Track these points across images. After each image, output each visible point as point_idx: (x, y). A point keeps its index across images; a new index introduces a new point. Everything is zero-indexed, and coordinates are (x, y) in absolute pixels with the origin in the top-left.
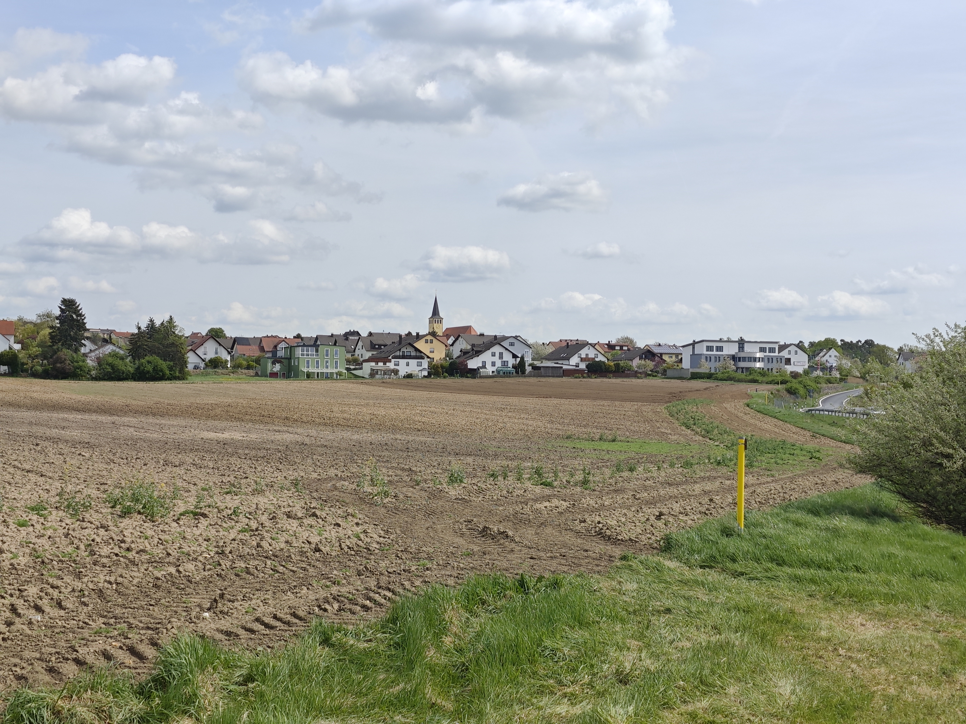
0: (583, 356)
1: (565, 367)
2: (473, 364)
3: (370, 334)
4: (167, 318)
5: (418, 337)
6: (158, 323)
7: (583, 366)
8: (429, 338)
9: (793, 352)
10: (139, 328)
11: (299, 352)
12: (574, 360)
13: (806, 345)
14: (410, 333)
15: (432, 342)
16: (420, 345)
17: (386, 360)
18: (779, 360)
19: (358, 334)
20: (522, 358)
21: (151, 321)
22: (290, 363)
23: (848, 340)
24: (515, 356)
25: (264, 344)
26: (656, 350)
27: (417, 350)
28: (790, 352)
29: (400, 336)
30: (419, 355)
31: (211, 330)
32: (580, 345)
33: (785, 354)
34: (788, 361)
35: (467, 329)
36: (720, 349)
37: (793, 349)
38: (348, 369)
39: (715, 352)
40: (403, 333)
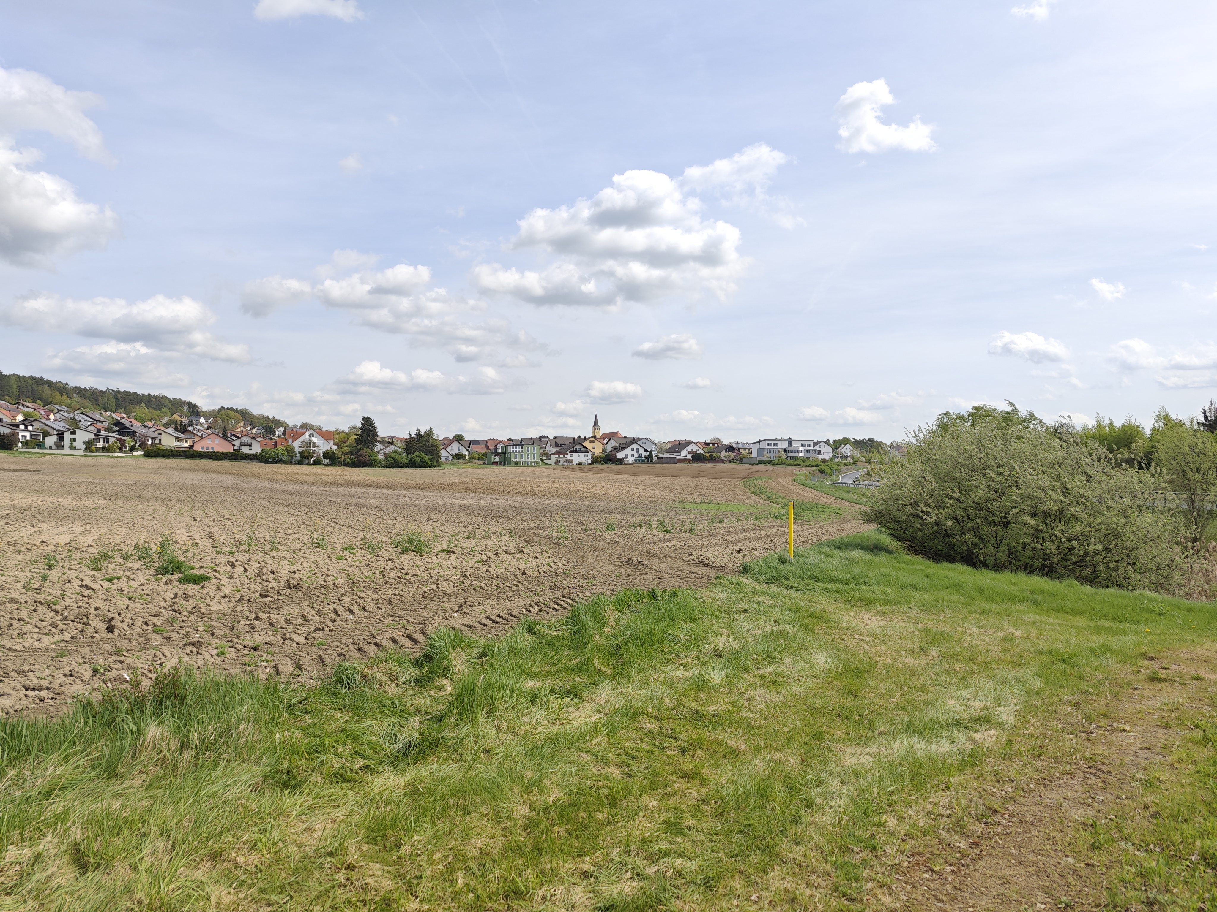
0: (689, 450)
1: (678, 457)
2: (619, 456)
3: (555, 437)
4: (428, 429)
5: (585, 439)
6: (422, 432)
7: (689, 456)
8: (592, 439)
9: (822, 447)
11: (510, 449)
12: (684, 453)
13: (831, 442)
14: (580, 437)
15: (594, 442)
16: (586, 444)
17: (565, 454)
18: (814, 451)
19: (547, 437)
20: (651, 452)
21: (418, 430)
22: (505, 456)
23: (857, 438)
24: (646, 451)
25: (489, 444)
26: (735, 446)
27: (584, 447)
28: (820, 447)
29: (574, 439)
30: (586, 450)
31: (456, 436)
32: (687, 443)
33: (817, 448)
34: (820, 452)
35: (616, 433)
36: (776, 445)
37: (822, 444)
38: (541, 460)
39: (773, 447)
40: (576, 436)
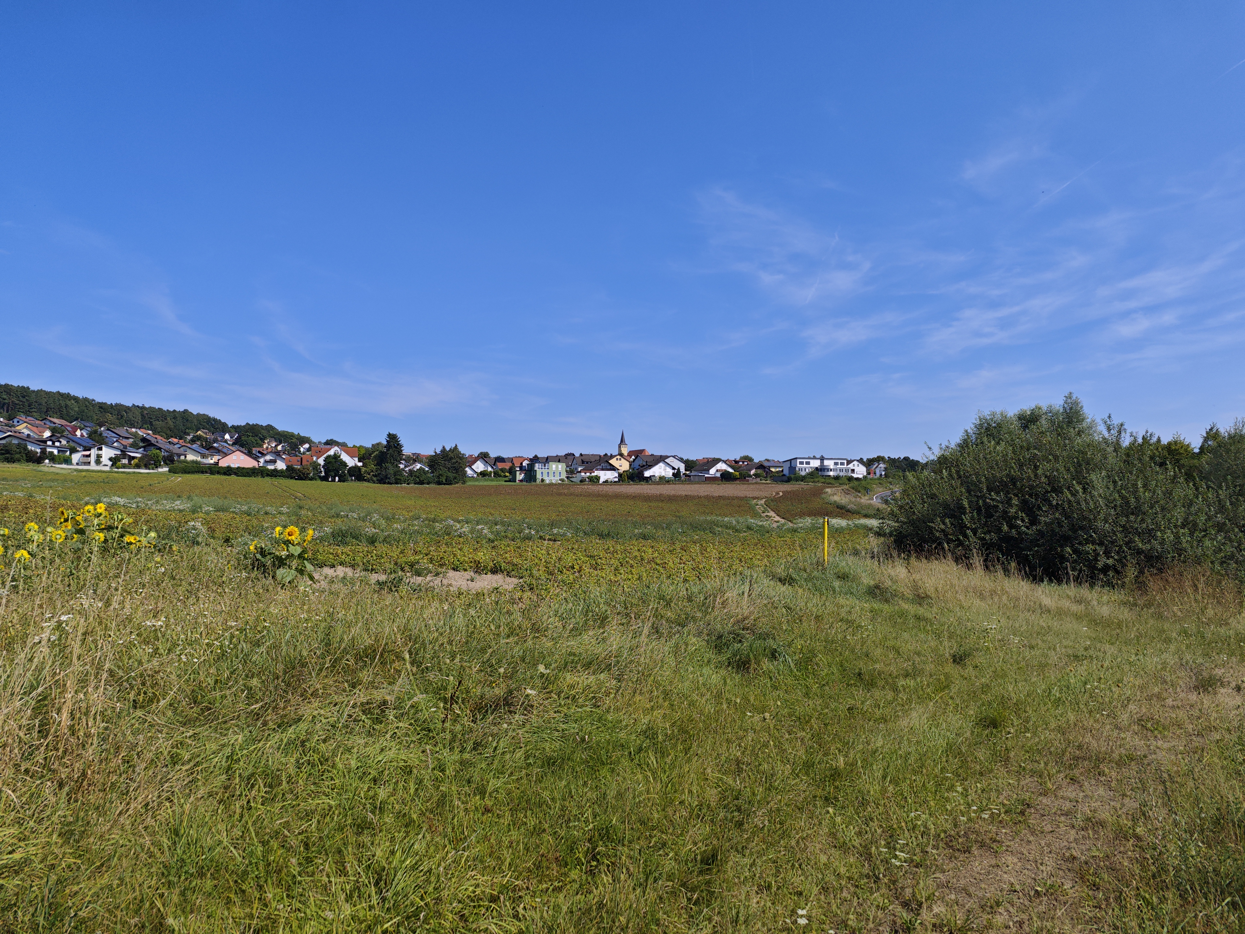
0: (719, 468)
1: (706, 476)
2: (647, 474)
3: (581, 455)
4: (454, 446)
5: (612, 457)
6: (448, 449)
7: (718, 475)
8: (619, 457)
10: (436, 452)
11: (537, 466)
12: (712, 471)
13: (865, 460)
14: (606, 454)
15: (620, 460)
16: (613, 462)
18: (847, 470)
19: (574, 455)
20: (679, 469)
22: (531, 474)
23: (892, 457)
24: (674, 469)
25: (514, 461)
26: (766, 464)
27: (611, 465)
28: (854, 465)
29: (600, 456)
30: (613, 468)
31: (481, 453)
32: (716, 461)
33: (851, 466)
34: (853, 471)
35: (642, 451)
36: (808, 463)
37: (856, 463)
38: (567, 478)
39: (805, 465)
